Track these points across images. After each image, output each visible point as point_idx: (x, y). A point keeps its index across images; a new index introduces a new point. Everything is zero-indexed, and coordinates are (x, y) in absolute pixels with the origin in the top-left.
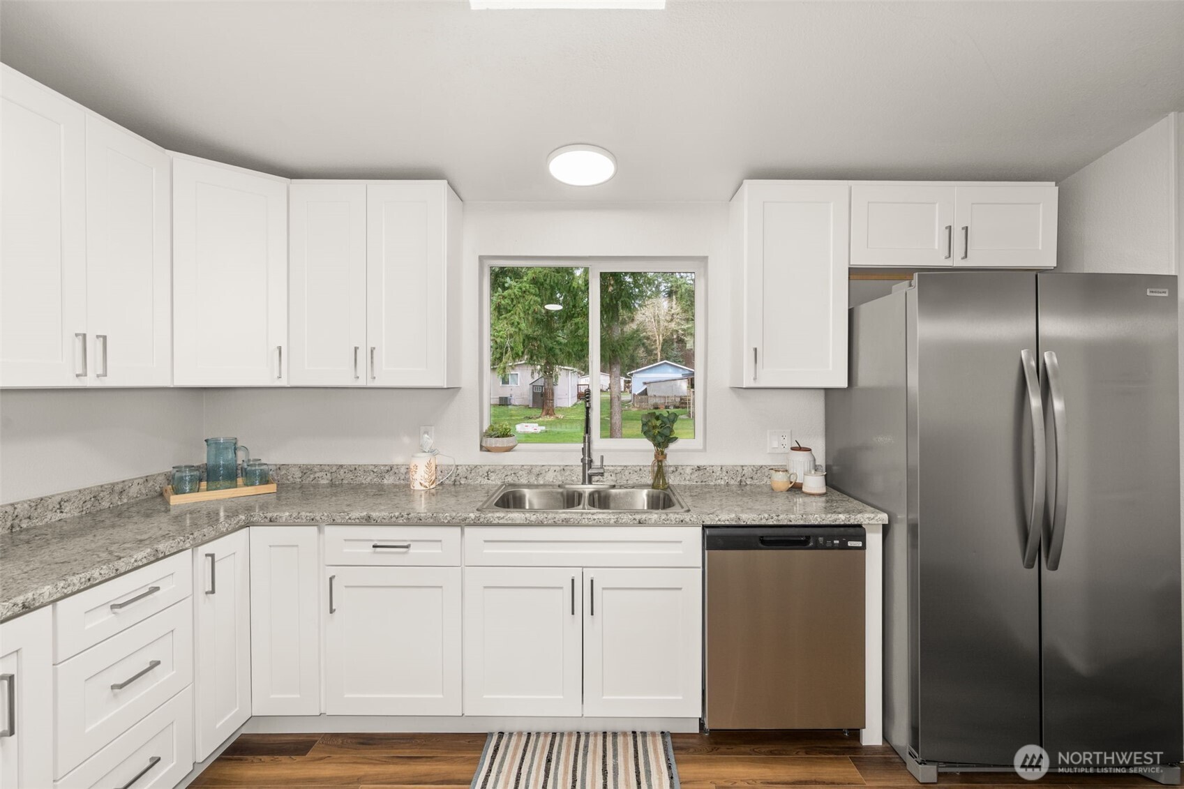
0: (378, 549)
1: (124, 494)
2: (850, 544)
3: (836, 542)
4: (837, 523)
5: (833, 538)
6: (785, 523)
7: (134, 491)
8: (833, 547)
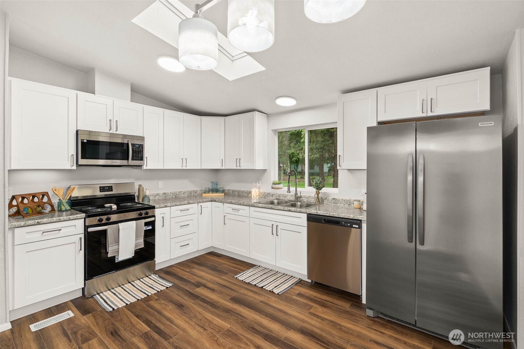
0: (234, 210)
1: (196, 193)
2: (354, 226)
3: (349, 224)
4: (350, 218)
5: (348, 223)
6: (332, 215)
7: (198, 192)
8: (347, 226)
